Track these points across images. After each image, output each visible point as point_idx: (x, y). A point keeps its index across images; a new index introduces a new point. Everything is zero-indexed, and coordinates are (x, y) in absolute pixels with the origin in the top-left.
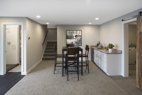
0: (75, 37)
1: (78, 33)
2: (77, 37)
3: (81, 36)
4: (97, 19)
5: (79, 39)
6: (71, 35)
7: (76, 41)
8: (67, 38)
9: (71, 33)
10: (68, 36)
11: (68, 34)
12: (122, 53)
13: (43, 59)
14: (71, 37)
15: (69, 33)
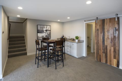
0: (45, 32)
1: (48, 28)
2: (47, 31)
3: (50, 30)
4: (69, 18)
5: (49, 33)
6: (42, 29)
7: (46, 35)
8: (38, 32)
9: (42, 27)
10: (39, 30)
11: (39, 29)
12: (83, 42)
13: (9, 57)
14: (42, 32)
15: (40, 27)
